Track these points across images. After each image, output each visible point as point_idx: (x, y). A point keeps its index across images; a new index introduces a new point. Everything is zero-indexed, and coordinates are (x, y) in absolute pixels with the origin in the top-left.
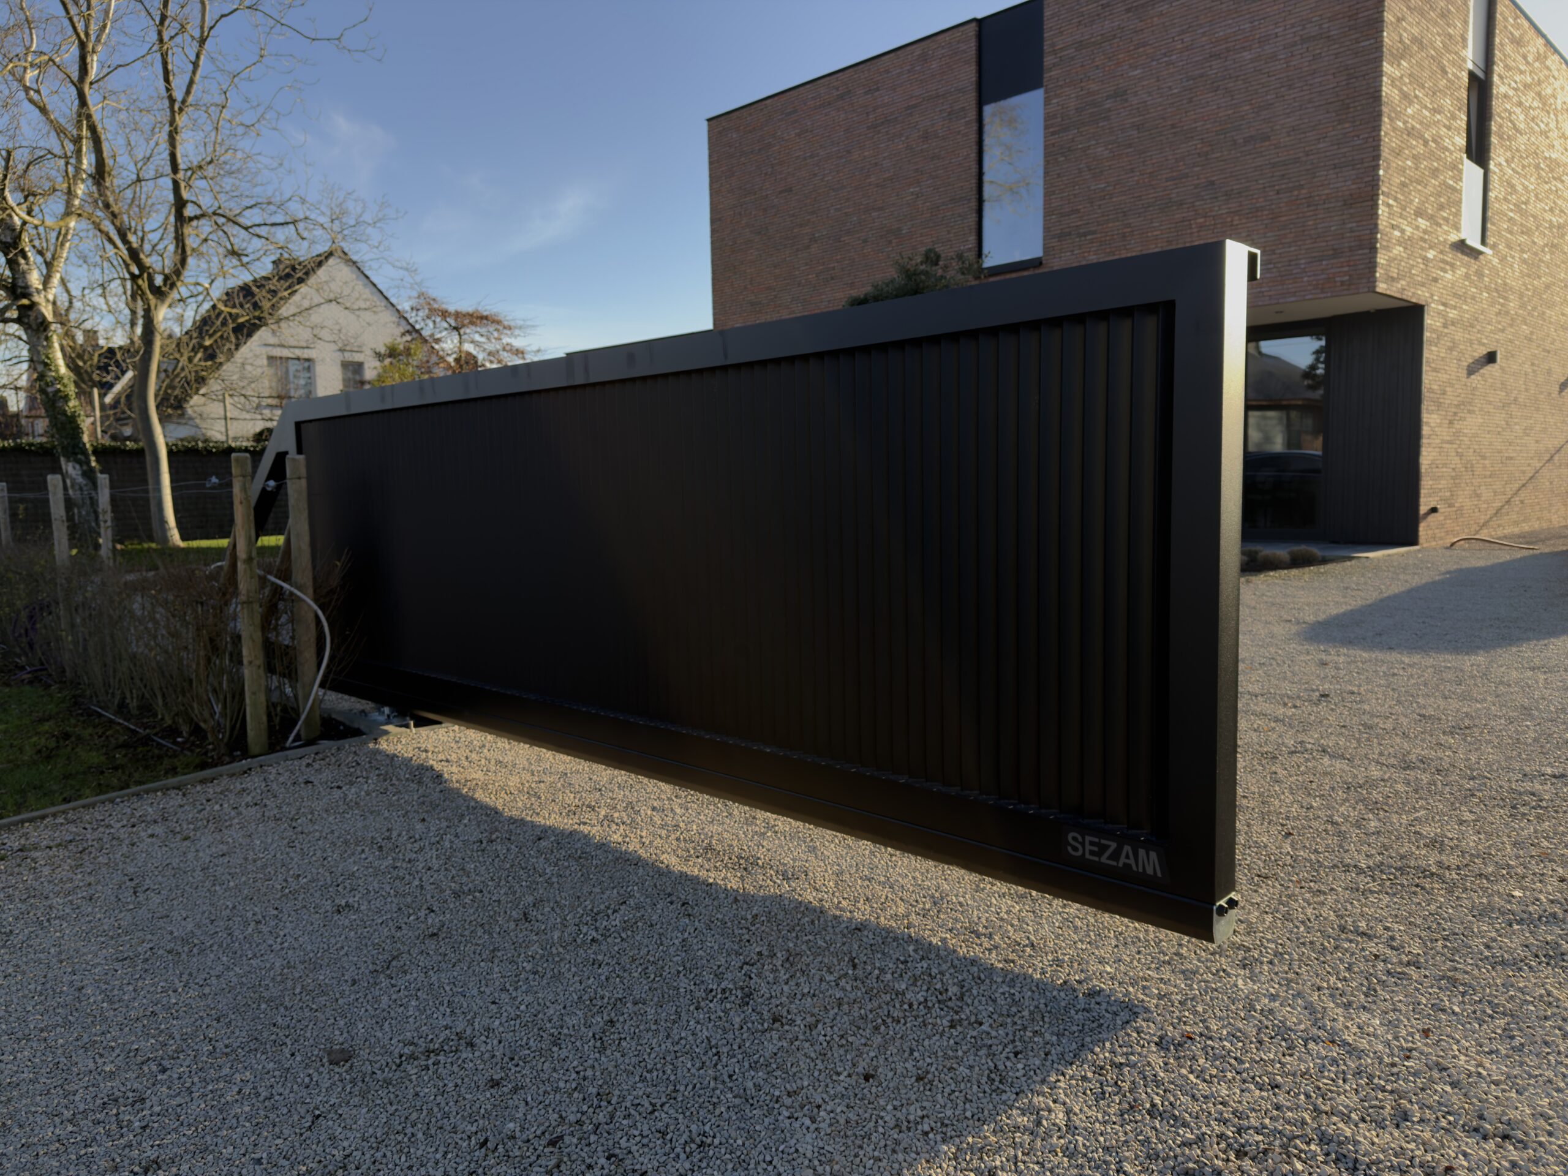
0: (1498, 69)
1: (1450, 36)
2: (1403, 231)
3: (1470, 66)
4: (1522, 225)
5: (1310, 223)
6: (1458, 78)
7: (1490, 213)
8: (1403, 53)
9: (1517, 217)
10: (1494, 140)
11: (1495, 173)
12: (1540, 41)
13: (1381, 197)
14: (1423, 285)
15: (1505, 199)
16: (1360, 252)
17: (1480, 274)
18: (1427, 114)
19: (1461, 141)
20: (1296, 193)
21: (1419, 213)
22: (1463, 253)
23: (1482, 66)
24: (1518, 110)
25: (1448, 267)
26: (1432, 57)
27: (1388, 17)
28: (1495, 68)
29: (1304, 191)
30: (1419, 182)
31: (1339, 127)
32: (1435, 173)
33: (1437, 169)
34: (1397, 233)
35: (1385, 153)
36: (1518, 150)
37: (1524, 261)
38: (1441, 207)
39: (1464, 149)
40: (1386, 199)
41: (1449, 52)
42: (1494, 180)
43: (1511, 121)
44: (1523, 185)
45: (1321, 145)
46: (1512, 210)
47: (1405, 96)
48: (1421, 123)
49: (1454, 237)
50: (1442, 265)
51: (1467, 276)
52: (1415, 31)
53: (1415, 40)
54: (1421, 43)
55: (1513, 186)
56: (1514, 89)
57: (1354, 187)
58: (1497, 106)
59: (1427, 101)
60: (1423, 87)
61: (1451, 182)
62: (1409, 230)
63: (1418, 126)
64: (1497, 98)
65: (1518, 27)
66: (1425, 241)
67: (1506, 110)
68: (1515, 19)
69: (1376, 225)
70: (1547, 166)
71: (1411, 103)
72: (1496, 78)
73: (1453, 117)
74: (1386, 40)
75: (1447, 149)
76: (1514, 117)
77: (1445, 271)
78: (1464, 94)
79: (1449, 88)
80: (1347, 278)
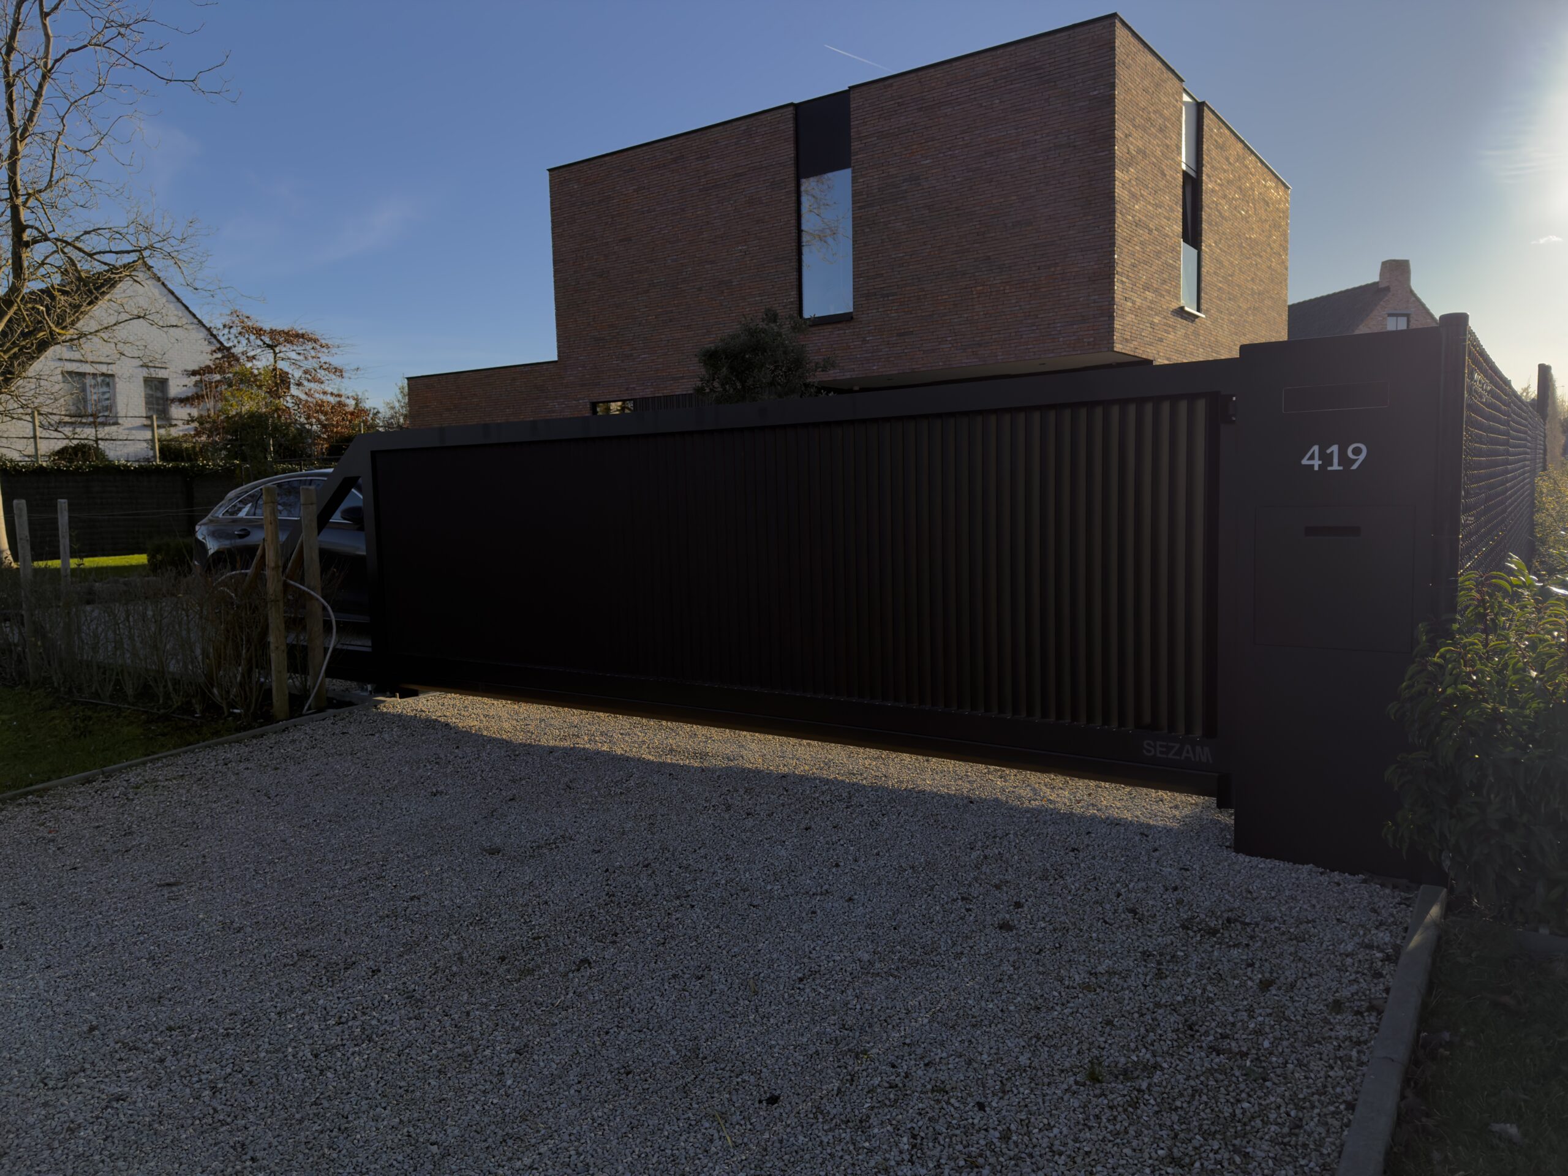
0: (1206, 170)
1: (1168, 146)
2: (1134, 302)
3: (1184, 167)
4: (1229, 293)
5: (1064, 294)
6: (1175, 179)
7: (1203, 285)
8: (1131, 162)
9: (1225, 287)
10: (1205, 226)
11: (1206, 252)
12: (1240, 145)
13: (1116, 276)
14: (1151, 344)
15: (1215, 273)
16: (1102, 319)
17: (1196, 334)
18: (1151, 208)
19: (1178, 228)
20: (1053, 269)
21: (1146, 288)
22: (1182, 317)
23: (1194, 167)
24: (1223, 202)
25: (1170, 329)
26: (1153, 164)
27: (1118, 134)
28: (1204, 169)
29: (1059, 268)
30: (1146, 263)
31: (1084, 218)
32: (1158, 254)
33: (1159, 252)
34: (1129, 304)
35: (1119, 241)
36: (1224, 233)
37: (1232, 322)
38: (1164, 282)
39: (1181, 234)
40: (1120, 278)
41: (1167, 158)
42: (1206, 258)
43: (1218, 210)
44: (1229, 261)
45: (1071, 232)
46: (1221, 282)
47: (1133, 196)
48: (1146, 216)
49: (1175, 306)
50: (1166, 328)
51: (1186, 336)
52: (1140, 144)
53: (1139, 151)
54: (1144, 153)
55: (1221, 263)
56: (1219, 185)
57: (1096, 266)
58: (1207, 200)
59: (1150, 199)
60: (1147, 187)
61: (1171, 262)
62: (1138, 301)
63: (1144, 219)
64: (1206, 193)
65: (1221, 135)
66: (1152, 309)
67: (1213, 202)
68: (1218, 130)
69: (1113, 298)
70: (1249, 245)
71: (1138, 200)
72: (1204, 178)
73: (1172, 210)
74: (1117, 152)
75: (1167, 235)
76: (1220, 207)
77: (1169, 333)
78: (1180, 191)
79: (1167, 187)
80: (1092, 339)
